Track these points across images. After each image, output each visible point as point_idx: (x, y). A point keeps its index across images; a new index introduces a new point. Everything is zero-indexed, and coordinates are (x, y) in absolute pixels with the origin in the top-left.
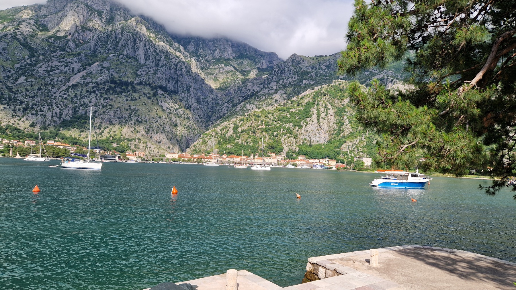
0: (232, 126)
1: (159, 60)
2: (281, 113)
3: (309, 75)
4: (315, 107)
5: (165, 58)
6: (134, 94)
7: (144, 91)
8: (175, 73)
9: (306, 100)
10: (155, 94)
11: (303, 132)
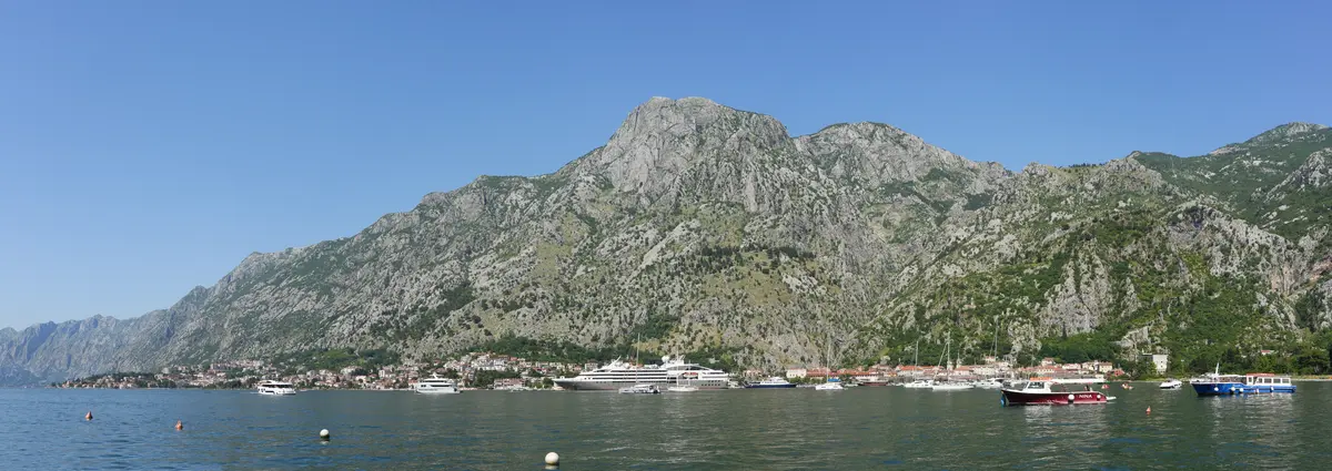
0: (912, 310)
1: (780, 201)
2: (1006, 278)
3: (1063, 203)
4: (1071, 263)
5: (791, 196)
6: (740, 268)
7: (756, 260)
8: (810, 220)
9: (1055, 250)
10: (775, 264)
11: (1050, 313)
